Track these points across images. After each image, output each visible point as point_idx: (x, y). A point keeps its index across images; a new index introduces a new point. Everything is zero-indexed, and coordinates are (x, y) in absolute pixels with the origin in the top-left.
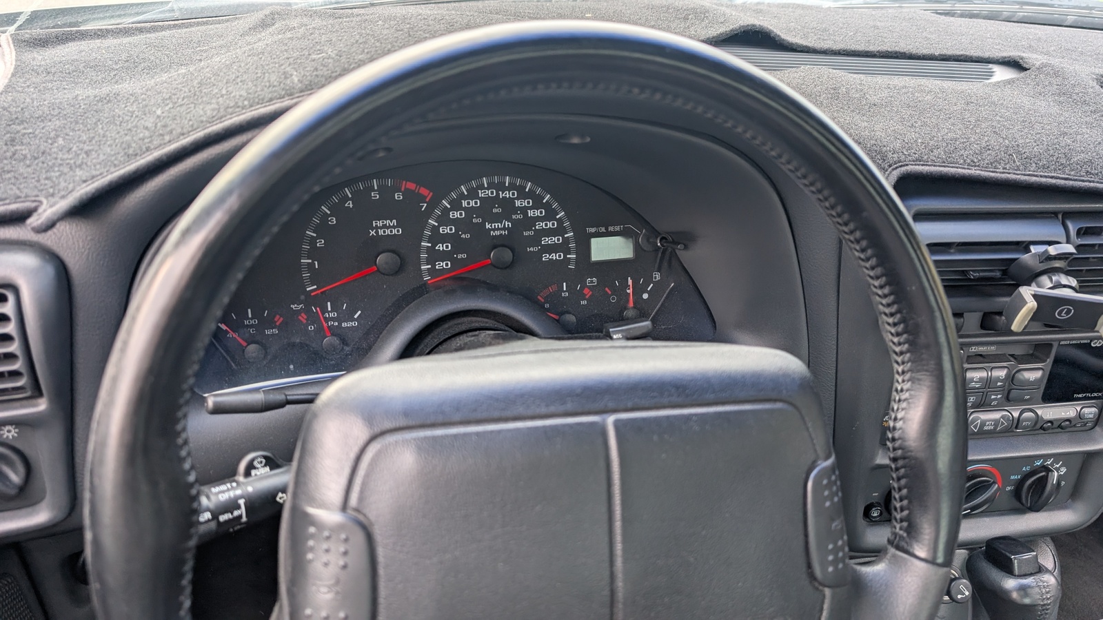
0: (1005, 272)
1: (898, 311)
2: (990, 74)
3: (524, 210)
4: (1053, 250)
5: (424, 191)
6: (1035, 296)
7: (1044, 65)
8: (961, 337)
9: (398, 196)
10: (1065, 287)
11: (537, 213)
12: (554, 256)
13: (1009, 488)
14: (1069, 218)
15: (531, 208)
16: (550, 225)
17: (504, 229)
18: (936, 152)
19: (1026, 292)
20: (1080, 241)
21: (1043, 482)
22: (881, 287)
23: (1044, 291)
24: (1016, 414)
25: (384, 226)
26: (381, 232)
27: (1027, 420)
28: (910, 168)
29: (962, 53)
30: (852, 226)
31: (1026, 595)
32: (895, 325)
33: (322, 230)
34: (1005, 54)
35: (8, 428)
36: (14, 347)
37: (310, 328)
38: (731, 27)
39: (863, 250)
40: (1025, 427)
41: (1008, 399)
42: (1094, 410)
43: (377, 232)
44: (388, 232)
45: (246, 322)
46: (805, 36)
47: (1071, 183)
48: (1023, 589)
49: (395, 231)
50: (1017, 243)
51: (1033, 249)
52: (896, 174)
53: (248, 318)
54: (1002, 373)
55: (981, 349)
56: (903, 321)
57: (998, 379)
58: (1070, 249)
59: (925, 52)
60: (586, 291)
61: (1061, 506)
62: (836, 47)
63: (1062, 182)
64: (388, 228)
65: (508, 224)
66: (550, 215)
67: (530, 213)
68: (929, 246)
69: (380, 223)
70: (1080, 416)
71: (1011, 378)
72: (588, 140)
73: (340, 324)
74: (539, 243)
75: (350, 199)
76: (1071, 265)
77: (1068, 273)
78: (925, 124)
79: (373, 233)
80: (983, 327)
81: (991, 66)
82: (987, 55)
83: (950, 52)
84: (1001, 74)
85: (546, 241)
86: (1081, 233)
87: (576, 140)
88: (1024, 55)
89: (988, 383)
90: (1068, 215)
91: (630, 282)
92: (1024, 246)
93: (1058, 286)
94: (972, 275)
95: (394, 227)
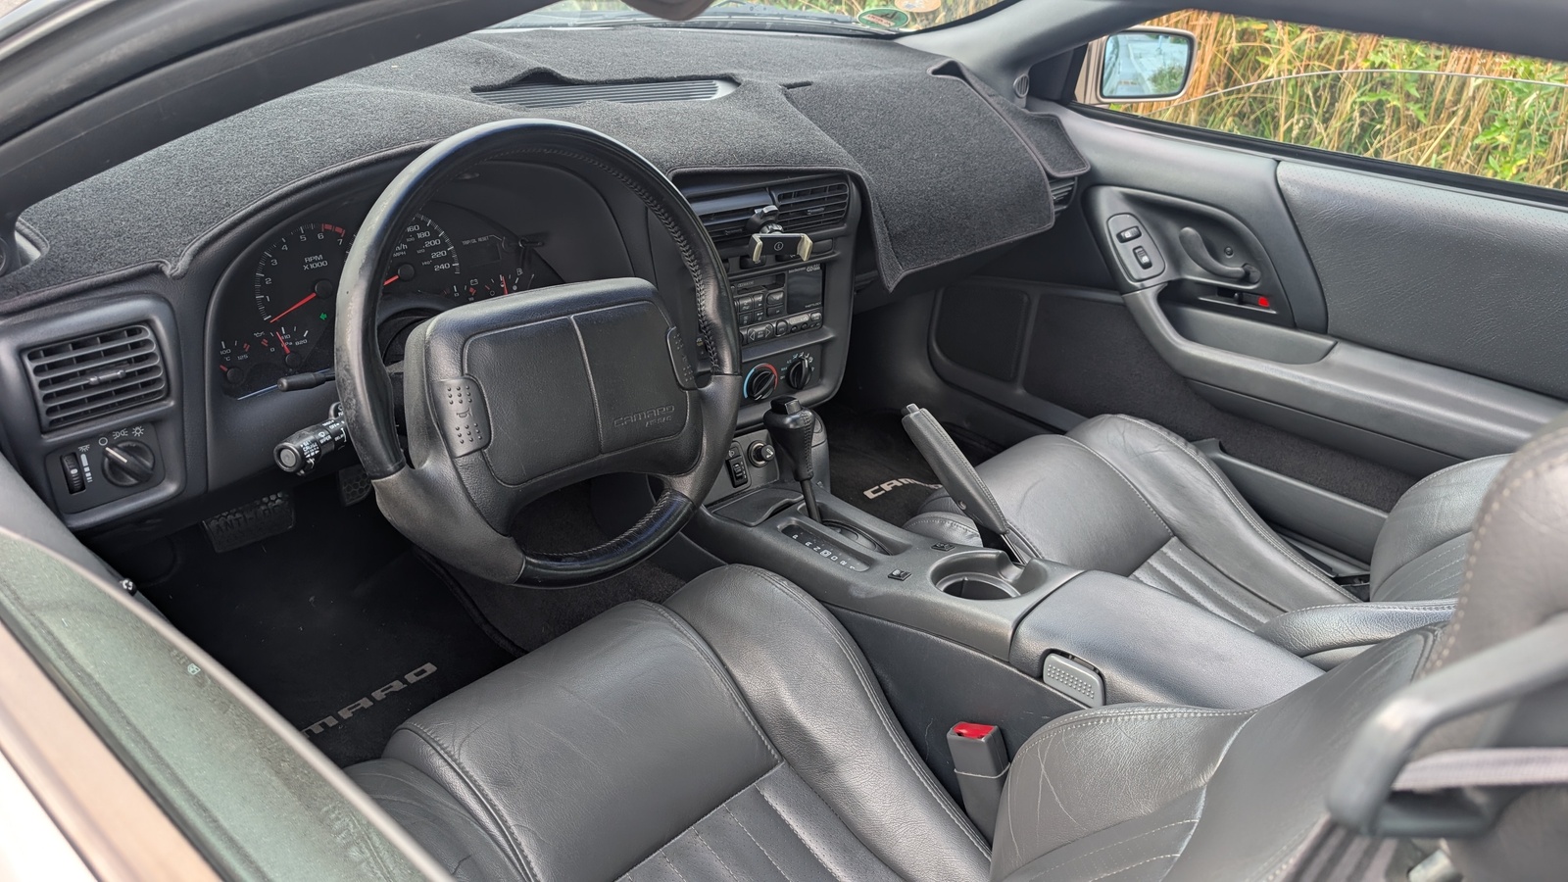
0: (744, 228)
1: (690, 248)
2: (714, 90)
3: (414, 234)
4: (765, 210)
5: (339, 230)
6: (761, 239)
7: (749, 82)
8: (729, 276)
9: (320, 236)
10: (776, 231)
11: (425, 235)
12: (443, 267)
13: (782, 378)
14: (773, 190)
15: (419, 232)
16: (435, 243)
17: (402, 250)
18: (690, 159)
19: (756, 237)
20: (781, 203)
21: (800, 367)
22: (679, 237)
23: (767, 235)
24: (774, 325)
25: (314, 261)
26: (312, 266)
27: (781, 327)
28: (678, 170)
29: (692, 74)
30: (659, 207)
31: (797, 424)
32: (690, 256)
33: (268, 271)
34: (722, 72)
35: (137, 428)
36: (157, 362)
37: (273, 350)
38: (522, 71)
39: (667, 219)
40: (782, 332)
41: (768, 316)
42: (818, 314)
43: (309, 267)
44: (317, 265)
45: (222, 353)
46: (577, 71)
47: (768, 168)
48: (794, 421)
49: (322, 264)
50: (748, 209)
51: (756, 211)
52: (671, 175)
53: (222, 349)
54: (760, 298)
55: (745, 284)
56: (693, 253)
57: (758, 302)
58: (774, 208)
59: (667, 75)
60: (471, 290)
61: (816, 384)
62: (603, 78)
63: (763, 168)
64: (317, 262)
65: (405, 246)
66: (434, 235)
67: (419, 236)
68: (701, 217)
69: (310, 259)
70: (811, 319)
71: (766, 300)
72: (478, 175)
73: (294, 343)
74: (430, 258)
75: (284, 244)
76: (778, 217)
77: (779, 224)
78: (680, 140)
79: (306, 267)
80: (741, 268)
81: (714, 82)
82: (710, 73)
83: (684, 74)
84: (723, 90)
85: (435, 255)
86: (779, 198)
87: (468, 177)
88: (735, 72)
89: (753, 305)
90: (772, 188)
91: (502, 278)
92: (750, 210)
93: (772, 231)
94: (727, 233)
95: (321, 261)
